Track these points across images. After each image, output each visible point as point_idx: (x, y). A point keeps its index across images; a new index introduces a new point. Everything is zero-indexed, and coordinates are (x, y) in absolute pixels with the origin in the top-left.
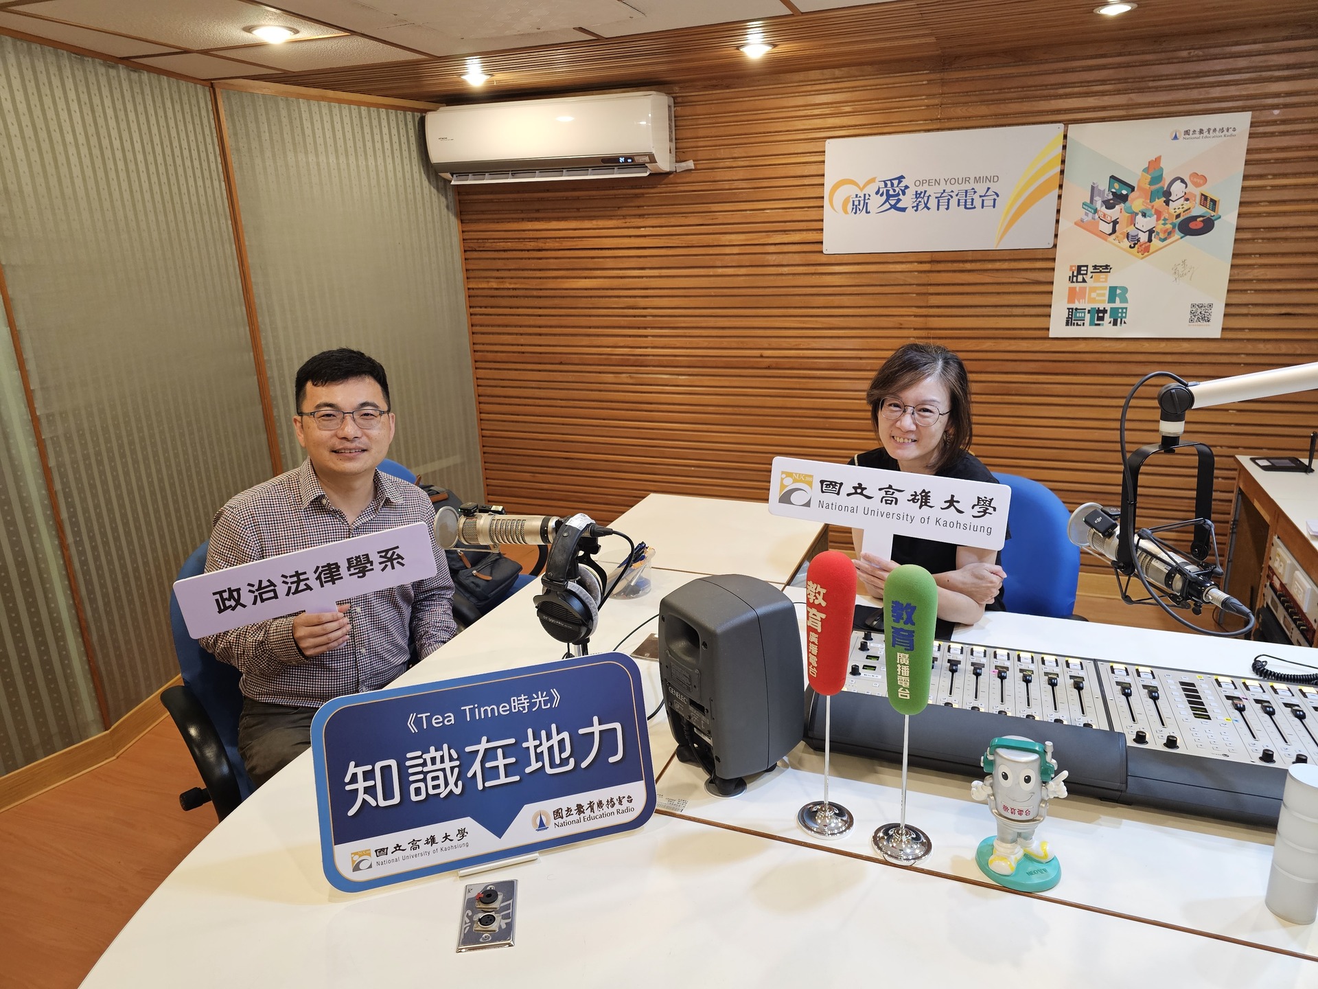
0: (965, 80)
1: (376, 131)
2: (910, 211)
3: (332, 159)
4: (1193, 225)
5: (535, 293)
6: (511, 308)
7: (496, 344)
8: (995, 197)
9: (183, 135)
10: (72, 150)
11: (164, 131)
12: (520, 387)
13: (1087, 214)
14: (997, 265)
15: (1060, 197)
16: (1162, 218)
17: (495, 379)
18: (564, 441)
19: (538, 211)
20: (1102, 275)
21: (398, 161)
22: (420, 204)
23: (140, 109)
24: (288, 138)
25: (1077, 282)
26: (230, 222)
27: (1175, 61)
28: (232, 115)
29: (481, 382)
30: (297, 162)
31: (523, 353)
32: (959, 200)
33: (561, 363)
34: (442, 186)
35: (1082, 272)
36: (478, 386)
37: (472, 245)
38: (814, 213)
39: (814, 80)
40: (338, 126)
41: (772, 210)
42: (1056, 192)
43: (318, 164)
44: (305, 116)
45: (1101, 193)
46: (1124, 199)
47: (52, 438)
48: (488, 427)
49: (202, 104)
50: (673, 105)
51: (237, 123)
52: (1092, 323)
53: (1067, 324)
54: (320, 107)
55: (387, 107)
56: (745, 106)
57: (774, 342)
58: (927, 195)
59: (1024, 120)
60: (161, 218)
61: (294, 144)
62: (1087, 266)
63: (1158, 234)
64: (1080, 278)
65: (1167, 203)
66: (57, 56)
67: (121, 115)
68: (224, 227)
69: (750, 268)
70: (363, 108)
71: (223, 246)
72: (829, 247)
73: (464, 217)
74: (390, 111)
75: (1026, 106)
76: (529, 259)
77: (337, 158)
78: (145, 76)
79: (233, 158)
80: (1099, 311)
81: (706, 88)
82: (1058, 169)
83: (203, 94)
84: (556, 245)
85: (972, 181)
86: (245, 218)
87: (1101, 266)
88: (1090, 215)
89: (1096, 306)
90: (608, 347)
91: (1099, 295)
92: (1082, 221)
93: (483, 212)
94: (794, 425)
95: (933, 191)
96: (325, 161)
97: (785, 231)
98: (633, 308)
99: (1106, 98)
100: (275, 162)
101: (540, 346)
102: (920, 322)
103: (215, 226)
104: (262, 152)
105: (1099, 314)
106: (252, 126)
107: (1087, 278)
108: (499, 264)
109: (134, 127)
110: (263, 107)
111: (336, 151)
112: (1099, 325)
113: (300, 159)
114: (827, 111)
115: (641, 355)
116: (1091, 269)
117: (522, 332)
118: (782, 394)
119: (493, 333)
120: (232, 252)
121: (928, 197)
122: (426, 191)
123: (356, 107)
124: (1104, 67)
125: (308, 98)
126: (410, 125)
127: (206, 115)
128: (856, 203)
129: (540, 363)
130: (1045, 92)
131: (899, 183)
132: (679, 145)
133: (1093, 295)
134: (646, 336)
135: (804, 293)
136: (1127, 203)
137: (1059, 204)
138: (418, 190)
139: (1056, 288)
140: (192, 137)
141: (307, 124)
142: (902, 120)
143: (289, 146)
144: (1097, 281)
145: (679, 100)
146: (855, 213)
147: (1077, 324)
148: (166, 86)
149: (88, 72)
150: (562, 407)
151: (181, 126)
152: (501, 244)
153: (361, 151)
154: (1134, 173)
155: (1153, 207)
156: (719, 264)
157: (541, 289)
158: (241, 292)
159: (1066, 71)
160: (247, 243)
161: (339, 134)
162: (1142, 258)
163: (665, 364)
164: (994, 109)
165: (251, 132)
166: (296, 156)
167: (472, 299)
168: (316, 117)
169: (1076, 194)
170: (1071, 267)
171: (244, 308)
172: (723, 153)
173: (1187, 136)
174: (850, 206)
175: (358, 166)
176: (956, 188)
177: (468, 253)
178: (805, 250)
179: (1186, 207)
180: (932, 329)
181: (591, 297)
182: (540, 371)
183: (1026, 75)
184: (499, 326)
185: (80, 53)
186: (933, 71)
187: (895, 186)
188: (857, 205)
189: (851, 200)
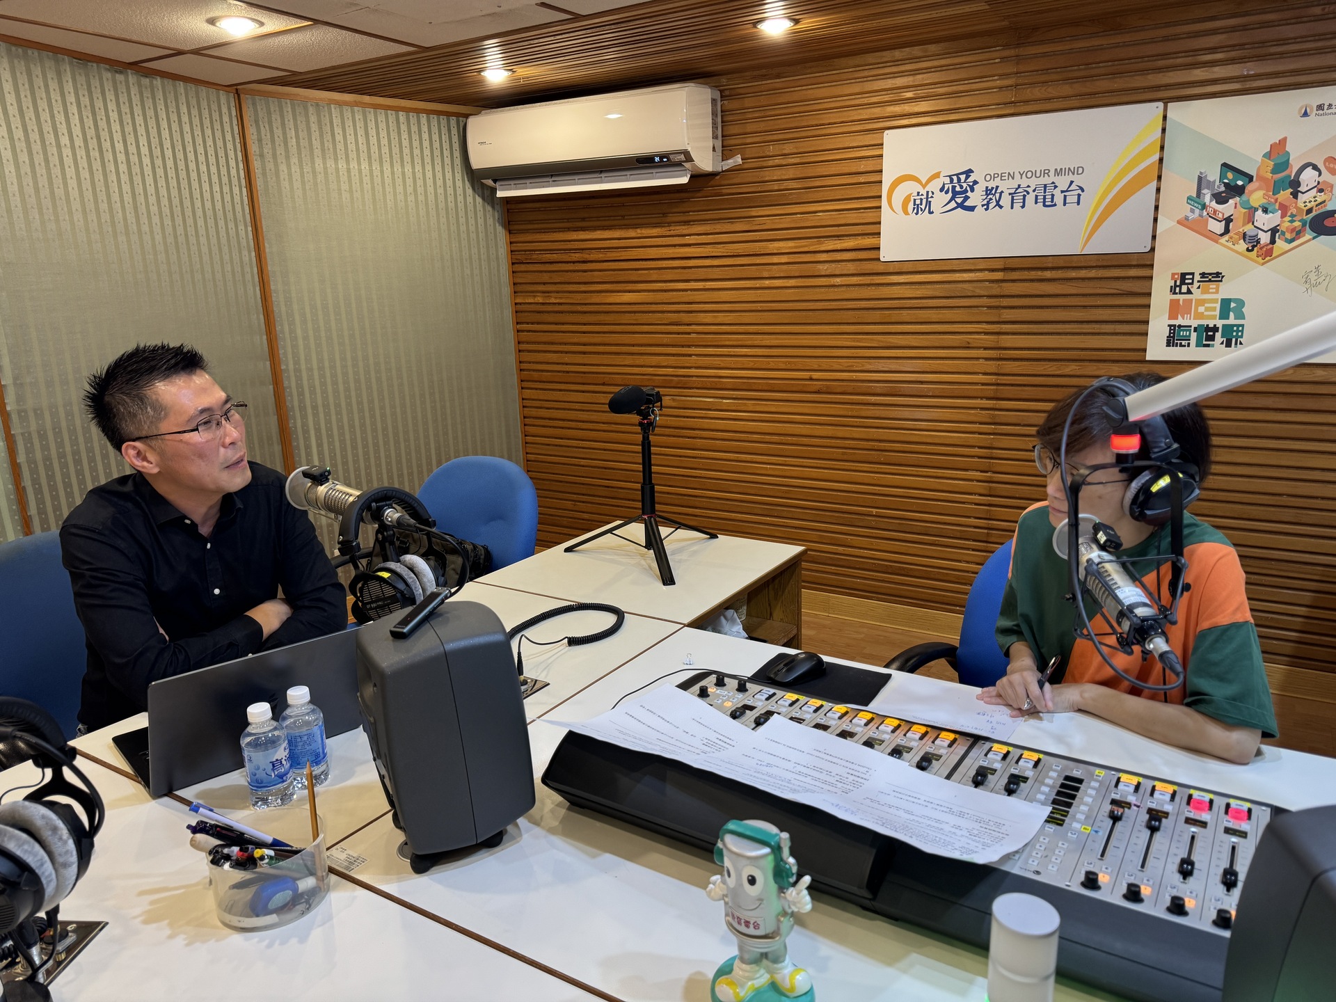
0: (1044, 55)
1: (415, 137)
2: (980, 209)
3: (365, 165)
4: (1328, 223)
5: (579, 308)
6: (556, 324)
7: (541, 363)
8: (1080, 192)
9: (199, 140)
10: (67, 152)
11: (177, 136)
12: (564, 409)
13: (1192, 211)
14: (1083, 273)
15: (1158, 190)
16: (1289, 214)
17: (540, 400)
18: (605, 468)
19: (583, 219)
20: (1213, 285)
21: (438, 168)
22: (462, 213)
23: (150, 113)
24: (316, 144)
25: (1181, 293)
26: (250, 229)
27: (1305, 19)
28: (257, 122)
29: (527, 403)
30: (325, 168)
31: (568, 372)
32: (1036, 196)
33: (604, 384)
34: (488, 195)
35: (1187, 281)
36: (524, 407)
37: (519, 257)
38: (870, 214)
39: (871, 65)
40: (372, 132)
41: (824, 213)
42: (1154, 184)
43: (349, 170)
44: (336, 121)
45: (1210, 185)
46: (1240, 191)
47: (23, 434)
48: (533, 451)
49: (225, 110)
50: (719, 99)
51: (262, 128)
52: (1199, 344)
53: (1168, 345)
54: (353, 113)
55: (429, 112)
56: (796, 97)
57: (825, 363)
58: (999, 191)
59: (1115, 100)
60: (168, 221)
61: (323, 150)
62: (1193, 274)
63: (1283, 233)
64: (1184, 289)
65: (1295, 195)
66: (57, 61)
67: (127, 118)
68: (242, 233)
69: (800, 280)
70: (401, 113)
71: (240, 253)
72: (886, 254)
73: (512, 228)
74: (431, 116)
75: (1119, 83)
76: (574, 271)
77: (370, 164)
78: (158, 82)
79: (256, 164)
80: (1208, 329)
81: (755, 78)
82: (1157, 157)
83: (226, 101)
84: (601, 256)
85: (1052, 173)
86: (265, 224)
87: (1210, 274)
88: (1197, 211)
89: (1205, 322)
90: (652, 367)
91: (1207, 309)
92: (1187, 218)
93: (531, 222)
94: (845, 457)
95: (1006, 186)
96: (356, 167)
97: (838, 236)
98: (677, 325)
99: (1216, 69)
100: (301, 167)
101: (585, 365)
102: (989, 340)
103: (232, 232)
104: (287, 157)
105: (1207, 334)
106: (278, 132)
107: (1194, 289)
108: (546, 278)
109: (141, 130)
110: (290, 112)
111: (370, 157)
112: (1208, 346)
113: (328, 166)
114: (886, 98)
115: (684, 376)
116: (1197, 277)
117: (566, 350)
118: (833, 422)
119: (539, 351)
120: (250, 260)
121: (1002, 192)
122: (470, 199)
123: (394, 112)
124: (1214, 32)
125: (340, 104)
126: (454, 131)
127: (228, 120)
128: (918, 202)
129: (584, 384)
130: (1142, 66)
131: (967, 178)
132: (725, 144)
133: (1201, 309)
134: (690, 355)
135: (858, 306)
136: (1244, 197)
137: (1157, 200)
138: (460, 198)
139: (1154, 301)
140: (210, 142)
141: (338, 130)
142: (971, 105)
143: (317, 152)
144: (1206, 292)
145: (727, 93)
146: (917, 214)
147: (1181, 345)
148: (183, 91)
149: (91, 77)
150: (604, 431)
151: (198, 132)
152: (547, 255)
153: (396, 157)
154: (1251, 157)
155: (1276, 200)
156: (766, 274)
157: (586, 304)
158: (259, 301)
159: (1166, 39)
160: (267, 250)
161: (373, 140)
162: (1263, 264)
163: (709, 386)
164: (1078, 88)
165: (276, 138)
166: (324, 163)
167: (519, 314)
168: (349, 123)
169: (1179, 186)
170: (1173, 275)
171: (262, 317)
172: (772, 150)
173: (1321, 112)
174: (911, 206)
175: (393, 173)
176: (1033, 182)
177: (516, 265)
178: (860, 257)
179: (1319, 200)
180: (1005, 349)
181: (635, 312)
182: (583, 392)
183: (1117, 46)
184: (545, 343)
185: (83, 59)
186: (1006, 46)
187: (963, 181)
188: (918, 205)
189: (912, 199)
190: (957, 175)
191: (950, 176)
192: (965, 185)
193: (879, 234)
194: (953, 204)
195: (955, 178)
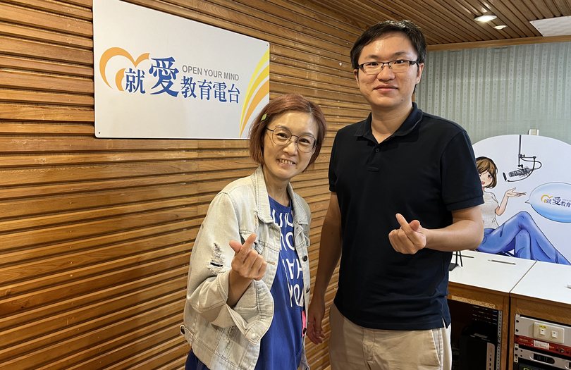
2: (180, 96)
8: (238, 93)
32: (215, 92)
58: (193, 82)
72: (101, 130)
82: (268, 78)
85: (223, 75)
95: (197, 79)
121: (195, 84)
128: (131, 79)
131: (170, 65)
146: (130, 91)
174: (124, 81)
187: (167, 67)
188: (131, 82)
189: (125, 74)
190: (163, 60)
191: (157, 60)
192: (169, 71)
193: (93, 107)
194: (160, 88)
195: (161, 62)
